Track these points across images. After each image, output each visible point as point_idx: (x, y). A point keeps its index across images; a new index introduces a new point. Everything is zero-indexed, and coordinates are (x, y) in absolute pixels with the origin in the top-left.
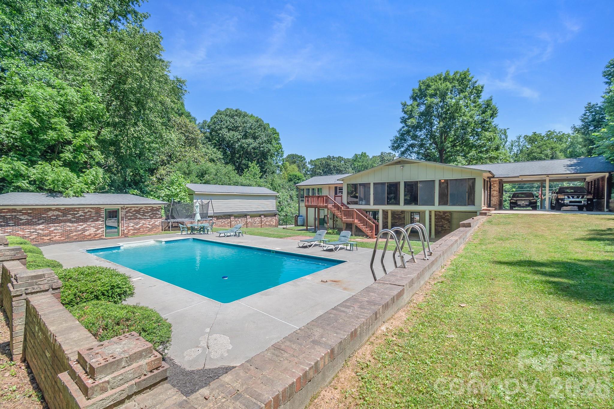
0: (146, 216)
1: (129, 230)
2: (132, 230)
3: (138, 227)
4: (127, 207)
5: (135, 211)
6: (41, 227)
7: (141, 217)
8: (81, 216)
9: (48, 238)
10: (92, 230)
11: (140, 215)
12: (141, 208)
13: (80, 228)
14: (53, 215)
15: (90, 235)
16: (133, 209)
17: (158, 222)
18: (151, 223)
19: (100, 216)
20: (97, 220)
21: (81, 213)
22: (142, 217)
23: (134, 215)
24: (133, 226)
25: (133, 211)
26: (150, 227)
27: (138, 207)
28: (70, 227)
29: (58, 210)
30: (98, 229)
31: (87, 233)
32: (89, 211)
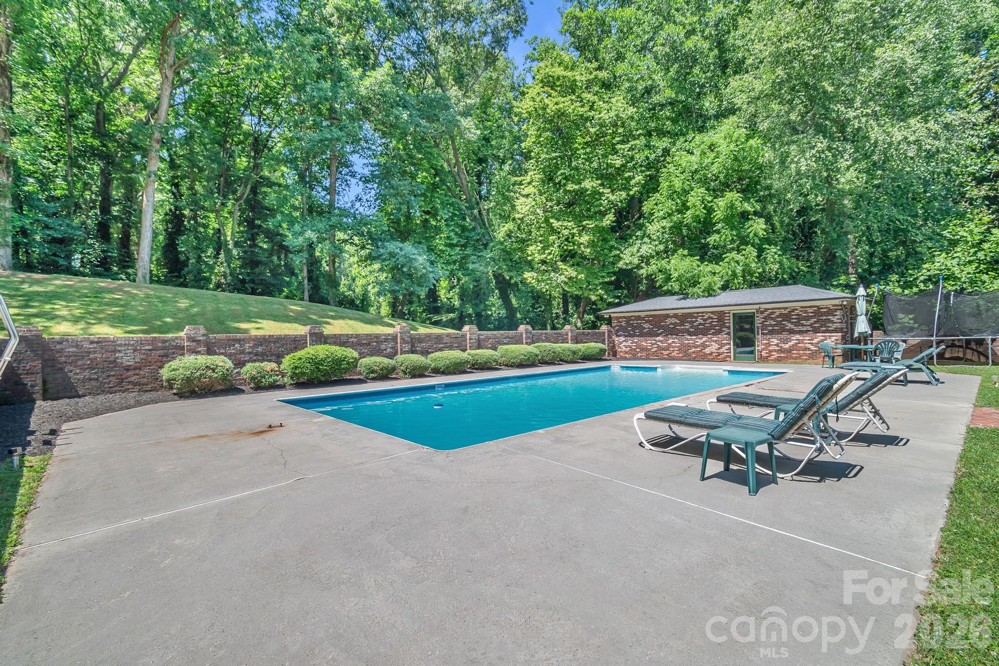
0: (803, 325)
1: (771, 351)
2: (775, 351)
3: (787, 346)
4: (766, 310)
5: (780, 315)
6: (660, 338)
7: (792, 326)
8: (700, 324)
9: (667, 352)
10: (714, 347)
11: (792, 323)
12: (793, 310)
13: (700, 342)
14: (671, 324)
15: (711, 354)
16: (778, 312)
17: (833, 339)
18: (815, 341)
19: (723, 325)
20: (719, 332)
21: (700, 321)
22: (796, 328)
23: (779, 323)
24: (777, 345)
25: (778, 316)
26: (813, 348)
27: (785, 308)
28: (688, 340)
29: (676, 316)
30: (722, 345)
31: (707, 351)
32: (710, 318)
